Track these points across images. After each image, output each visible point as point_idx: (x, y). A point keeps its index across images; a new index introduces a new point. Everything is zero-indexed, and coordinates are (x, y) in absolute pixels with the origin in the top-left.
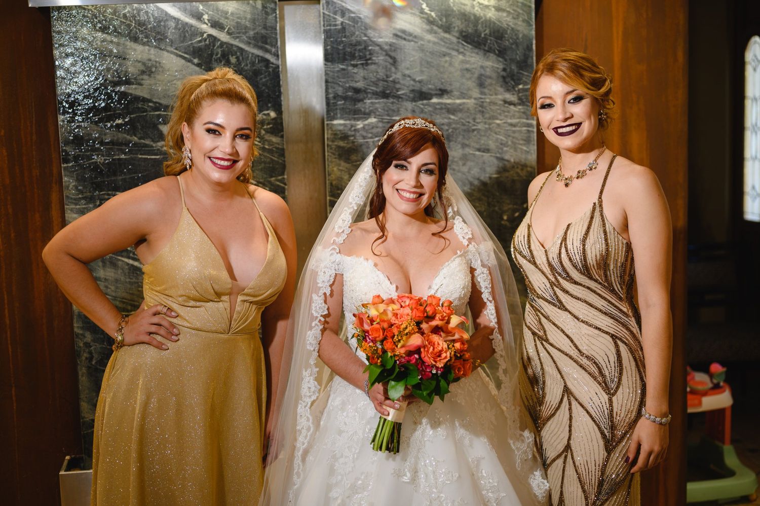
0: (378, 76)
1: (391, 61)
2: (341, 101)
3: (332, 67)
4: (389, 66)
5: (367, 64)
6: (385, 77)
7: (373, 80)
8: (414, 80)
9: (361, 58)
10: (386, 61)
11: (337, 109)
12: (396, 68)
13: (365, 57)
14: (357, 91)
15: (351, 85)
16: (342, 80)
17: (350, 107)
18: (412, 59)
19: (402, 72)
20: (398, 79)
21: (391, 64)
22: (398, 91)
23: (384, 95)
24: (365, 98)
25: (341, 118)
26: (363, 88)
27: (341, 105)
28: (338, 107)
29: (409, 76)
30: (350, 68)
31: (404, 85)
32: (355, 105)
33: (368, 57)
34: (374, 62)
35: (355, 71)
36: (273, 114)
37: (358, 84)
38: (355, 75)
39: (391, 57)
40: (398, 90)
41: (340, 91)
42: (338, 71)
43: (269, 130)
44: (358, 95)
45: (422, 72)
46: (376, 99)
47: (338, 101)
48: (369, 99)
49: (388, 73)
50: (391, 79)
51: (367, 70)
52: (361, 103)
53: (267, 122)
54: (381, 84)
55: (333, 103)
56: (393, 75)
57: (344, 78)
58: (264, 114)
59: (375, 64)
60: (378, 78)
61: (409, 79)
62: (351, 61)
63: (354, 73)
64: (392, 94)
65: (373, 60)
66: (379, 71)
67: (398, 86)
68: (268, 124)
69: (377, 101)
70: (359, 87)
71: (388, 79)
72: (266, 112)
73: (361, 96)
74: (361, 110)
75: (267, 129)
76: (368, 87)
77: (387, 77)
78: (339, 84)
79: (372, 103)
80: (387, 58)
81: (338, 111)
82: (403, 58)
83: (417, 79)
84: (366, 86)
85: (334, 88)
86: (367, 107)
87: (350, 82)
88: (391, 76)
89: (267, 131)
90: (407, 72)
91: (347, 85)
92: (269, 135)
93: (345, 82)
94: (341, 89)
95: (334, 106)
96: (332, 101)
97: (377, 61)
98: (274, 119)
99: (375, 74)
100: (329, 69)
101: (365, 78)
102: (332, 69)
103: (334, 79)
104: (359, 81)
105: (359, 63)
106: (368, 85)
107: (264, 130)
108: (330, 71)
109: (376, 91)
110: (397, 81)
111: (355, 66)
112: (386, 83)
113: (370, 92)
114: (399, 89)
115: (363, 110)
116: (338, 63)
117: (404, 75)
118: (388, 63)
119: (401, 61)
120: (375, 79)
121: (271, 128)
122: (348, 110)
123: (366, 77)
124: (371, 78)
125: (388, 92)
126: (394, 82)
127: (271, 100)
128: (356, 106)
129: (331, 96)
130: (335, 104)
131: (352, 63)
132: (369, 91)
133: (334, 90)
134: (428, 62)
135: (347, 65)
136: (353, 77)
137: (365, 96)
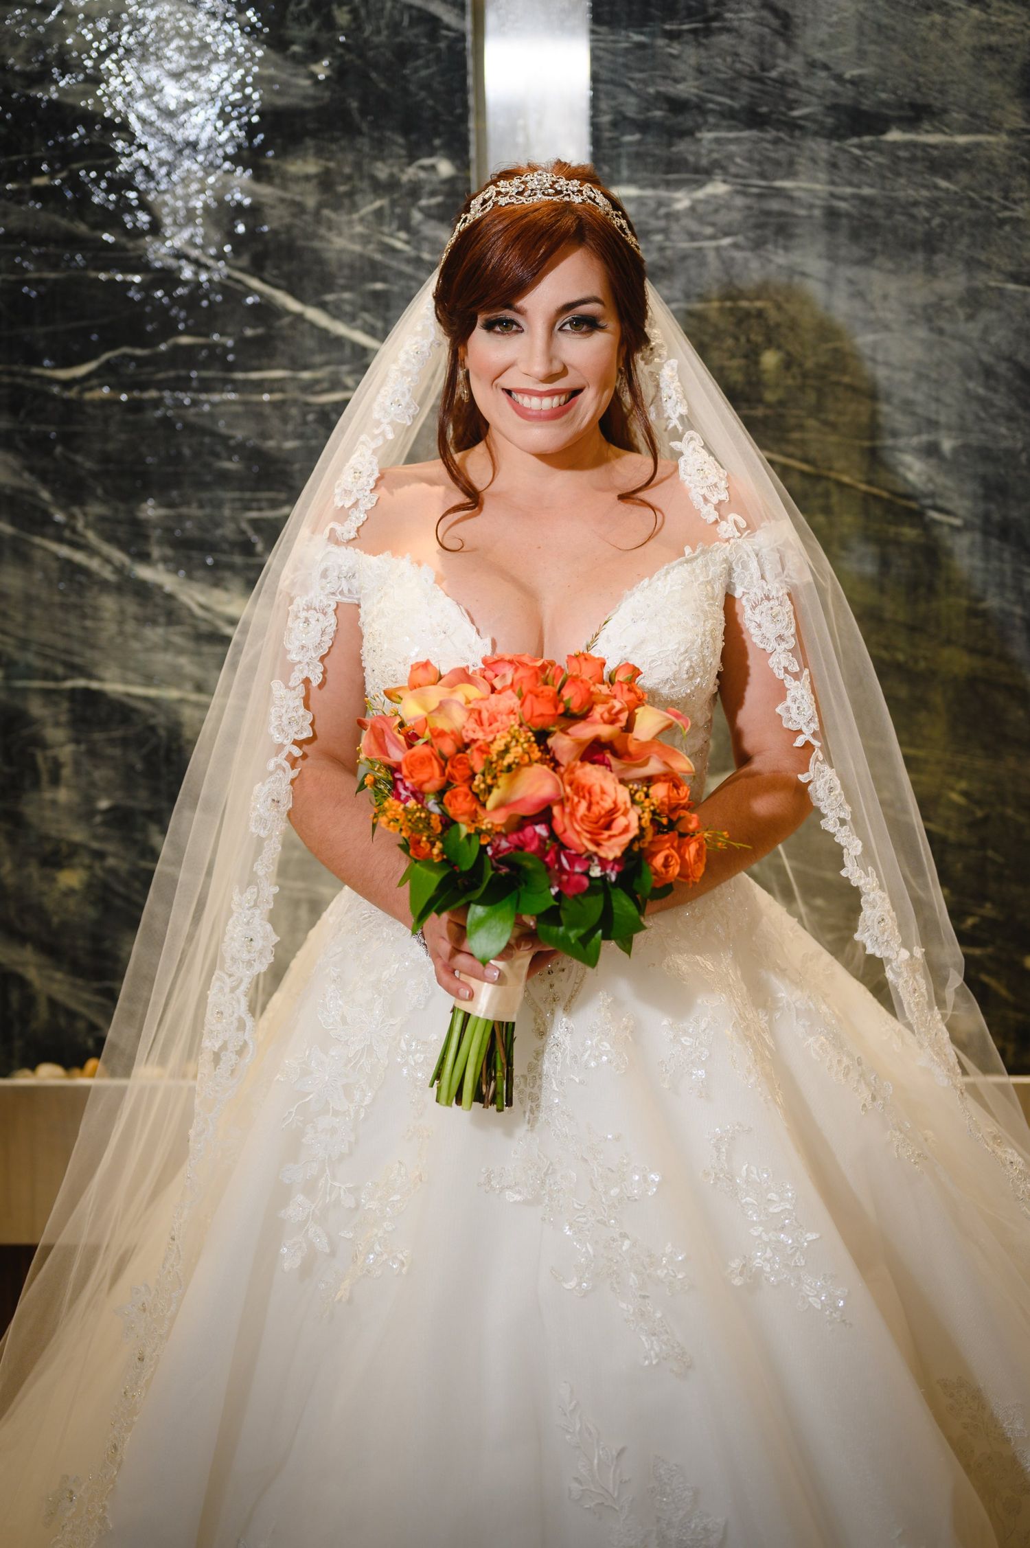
0: (738, 66)
1: (775, 23)
2: (632, 134)
3: (611, 37)
4: (769, 38)
5: (708, 32)
6: (756, 68)
7: (722, 76)
8: (839, 78)
9: (691, 14)
10: (762, 24)
11: (619, 156)
12: (789, 43)
13: (705, 11)
14: (677, 105)
15: (662, 89)
16: (638, 75)
17: (657, 152)
18: (835, 18)
19: (805, 55)
20: (794, 73)
21: (776, 32)
22: (792, 109)
23: (753, 119)
24: (698, 128)
25: (631, 181)
26: (695, 99)
27: (631, 144)
28: (623, 151)
29: (826, 67)
30: (661, 42)
31: (809, 91)
32: (670, 145)
33: (712, 11)
34: (727, 24)
35: (674, 52)
36: (445, 168)
37: (681, 87)
38: (673, 62)
39: (775, 11)
40: (792, 105)
41: (631, 105)
42: (627, 50)
43: (434, 212)
44: (680, 119)
45: (861, 54)
46: (730, 129)
47: (623, 134)
48: (709, 131)
49: (768, 58)
50: (774, 74)
51: (706, 47)
52: (688, 139)
53: (428, 188)
54: (745, 86)
55: (610, 139)
56: (779, 61)
57: (641, 71)
58: (423, 168)
59: (729, 30)
60: (736, 71)
61: (823, 74)
62: (664, 21)
63: (672, 55)
64: (774, 116)
65: (725, 20)
66: (741, 50)
67: (792, 94)
68: (433, 194)
69: (732, 135)
70: (685, 95)
71: (766, 74)
72: (426, 162)
73: (686, 120)
74: (686, 161)
75: (429, 207)
76: (709, 96)
77: (763, 69)
78: (628, 87)
79: (717, 141)
80: (765, 13)
81: (624, 161)
82: (810, 16)
83: (847, 76)
84: (701, 93)
85: (614, 98)
86: (704, 151)
87: (659, 80)
88: (774, 67)
89: (428, 214)
90: (819, 55)
91: (651, 90)
92: (432, 223)
93: (645, 82)
94: (632, 100)
95: (615, 147)
96: (607, 135)
97: (736, 24)
98: (450, 181)
99: (729, 59)
100: (602, 45)
101: (700, 71)
102: (610, 45)
103: (614, 71)
104: (683, 79)
105: (685, 27)
106: (708, 91)
107: (421, 210)
108: (605, 50)
109: (731, 108)
110: (790, 78)
111: (673, 36)
112: (758, 86)
113: (712, 111)
114: (796, 101)
115: (691, 159)
116: (626, 28)
117: (812, 64)
118: (766, 30)
119: (805, 24)
120: (731, 74)
121: (439, 205)
122: (650, 160)
123: (705, 69)
124: (718, 71)
125: (764, 109)
126: (782, 82)
127: (441, 128)
128: (674, 149)
129: (606, 119)
130: (616, 144)
131: (667, 27)
132: (711, 106)
133: (613, 103)
134: (880, 28)
135: (652, 35)
136: (668, 68)
137: (700, 120)
